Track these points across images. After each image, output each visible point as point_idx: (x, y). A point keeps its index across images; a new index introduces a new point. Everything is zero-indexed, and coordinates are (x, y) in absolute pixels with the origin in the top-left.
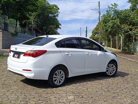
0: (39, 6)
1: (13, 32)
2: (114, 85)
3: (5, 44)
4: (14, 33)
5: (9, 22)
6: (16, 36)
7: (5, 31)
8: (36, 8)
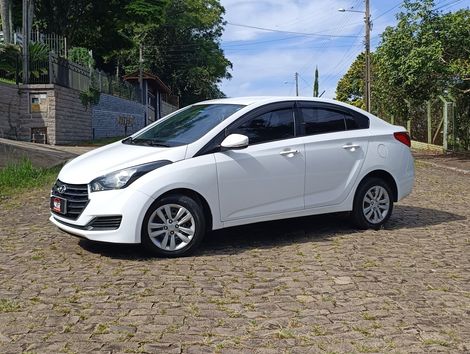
0: (165, 3)
1: (85, 89)
2: (457, 250)
3: (64, 130)
4: (89, 94)
5: (70, 58)
6: (96, 104)
7: (64, 89)
8: (157, 8)
